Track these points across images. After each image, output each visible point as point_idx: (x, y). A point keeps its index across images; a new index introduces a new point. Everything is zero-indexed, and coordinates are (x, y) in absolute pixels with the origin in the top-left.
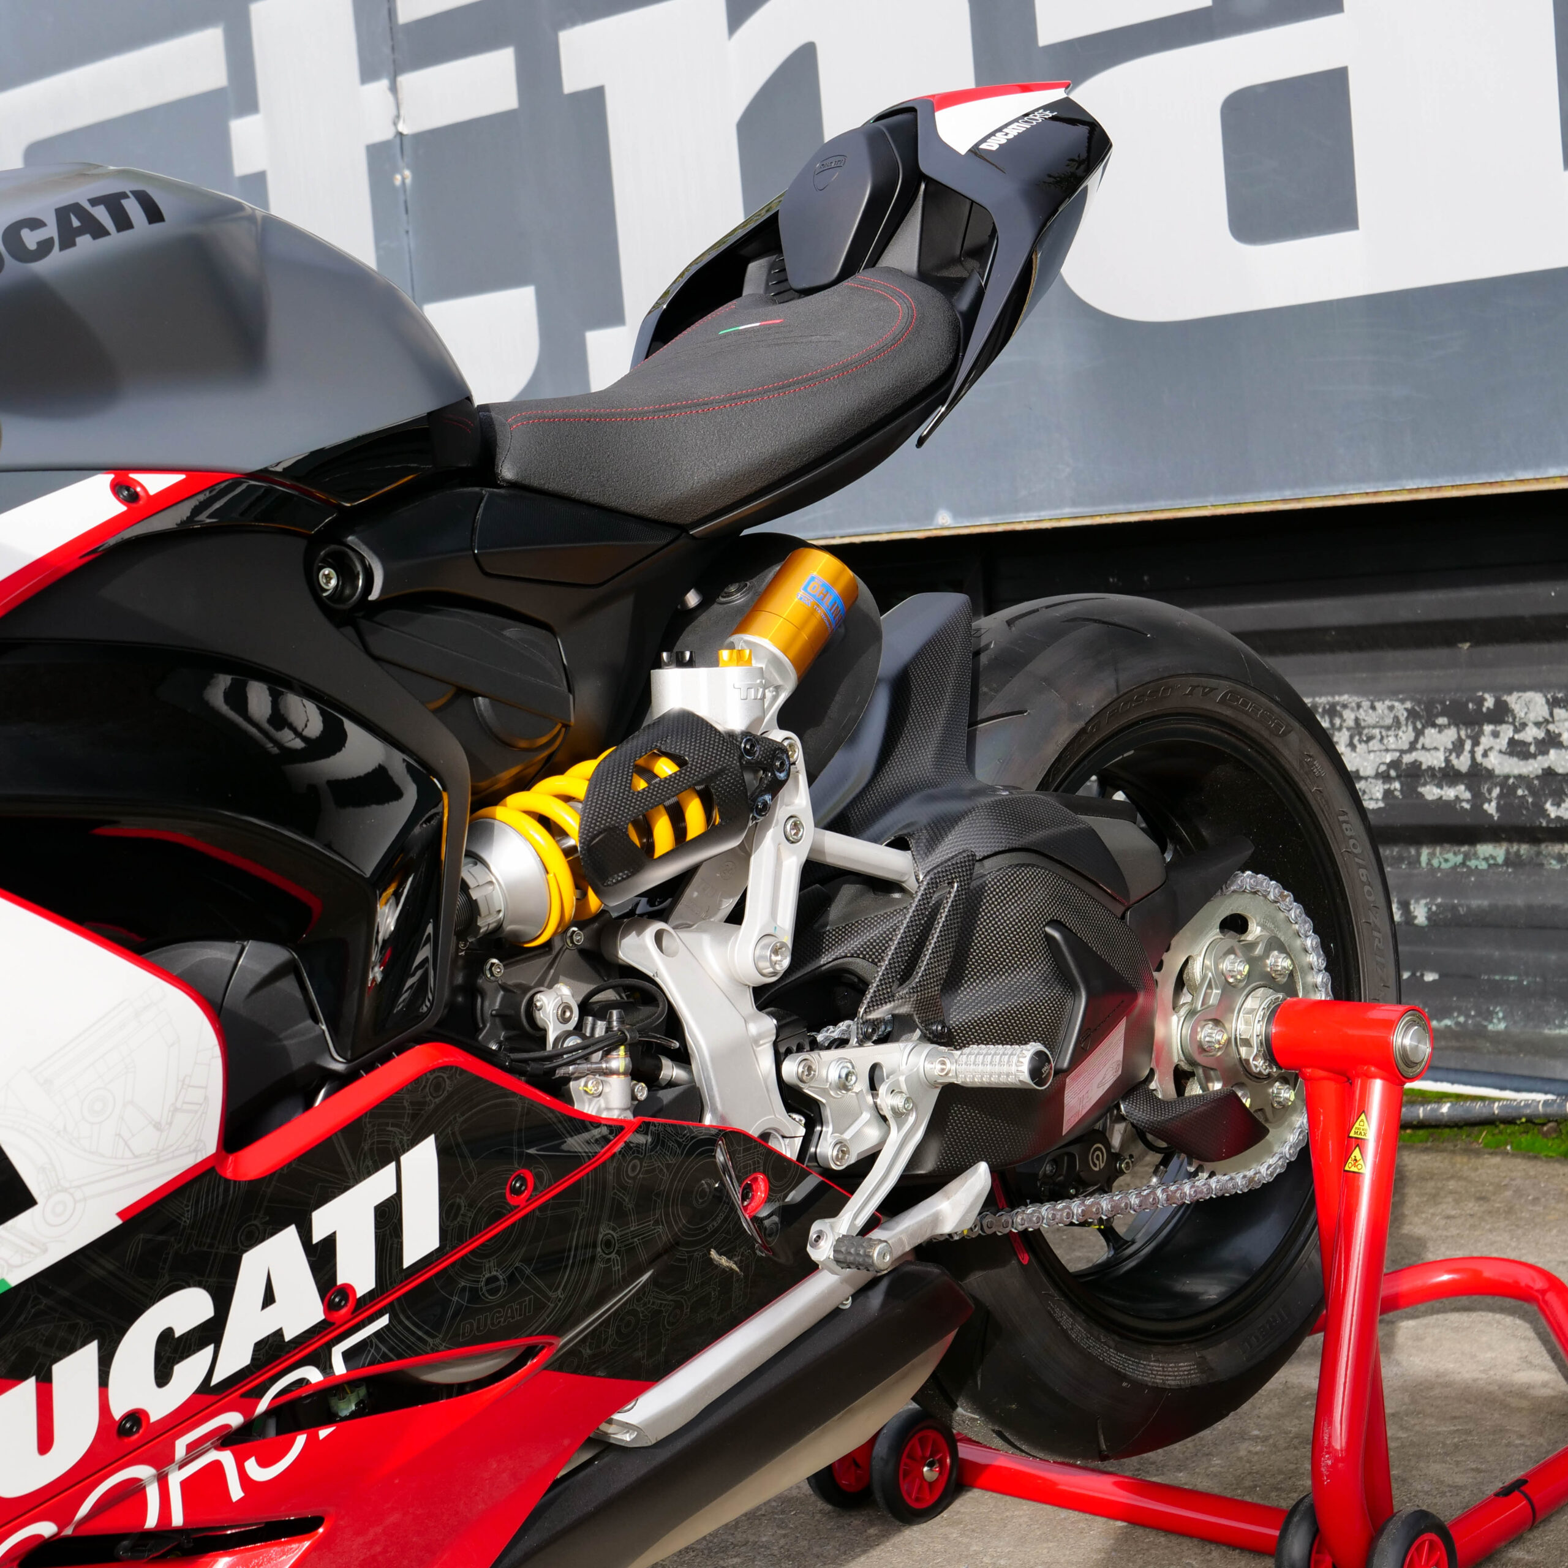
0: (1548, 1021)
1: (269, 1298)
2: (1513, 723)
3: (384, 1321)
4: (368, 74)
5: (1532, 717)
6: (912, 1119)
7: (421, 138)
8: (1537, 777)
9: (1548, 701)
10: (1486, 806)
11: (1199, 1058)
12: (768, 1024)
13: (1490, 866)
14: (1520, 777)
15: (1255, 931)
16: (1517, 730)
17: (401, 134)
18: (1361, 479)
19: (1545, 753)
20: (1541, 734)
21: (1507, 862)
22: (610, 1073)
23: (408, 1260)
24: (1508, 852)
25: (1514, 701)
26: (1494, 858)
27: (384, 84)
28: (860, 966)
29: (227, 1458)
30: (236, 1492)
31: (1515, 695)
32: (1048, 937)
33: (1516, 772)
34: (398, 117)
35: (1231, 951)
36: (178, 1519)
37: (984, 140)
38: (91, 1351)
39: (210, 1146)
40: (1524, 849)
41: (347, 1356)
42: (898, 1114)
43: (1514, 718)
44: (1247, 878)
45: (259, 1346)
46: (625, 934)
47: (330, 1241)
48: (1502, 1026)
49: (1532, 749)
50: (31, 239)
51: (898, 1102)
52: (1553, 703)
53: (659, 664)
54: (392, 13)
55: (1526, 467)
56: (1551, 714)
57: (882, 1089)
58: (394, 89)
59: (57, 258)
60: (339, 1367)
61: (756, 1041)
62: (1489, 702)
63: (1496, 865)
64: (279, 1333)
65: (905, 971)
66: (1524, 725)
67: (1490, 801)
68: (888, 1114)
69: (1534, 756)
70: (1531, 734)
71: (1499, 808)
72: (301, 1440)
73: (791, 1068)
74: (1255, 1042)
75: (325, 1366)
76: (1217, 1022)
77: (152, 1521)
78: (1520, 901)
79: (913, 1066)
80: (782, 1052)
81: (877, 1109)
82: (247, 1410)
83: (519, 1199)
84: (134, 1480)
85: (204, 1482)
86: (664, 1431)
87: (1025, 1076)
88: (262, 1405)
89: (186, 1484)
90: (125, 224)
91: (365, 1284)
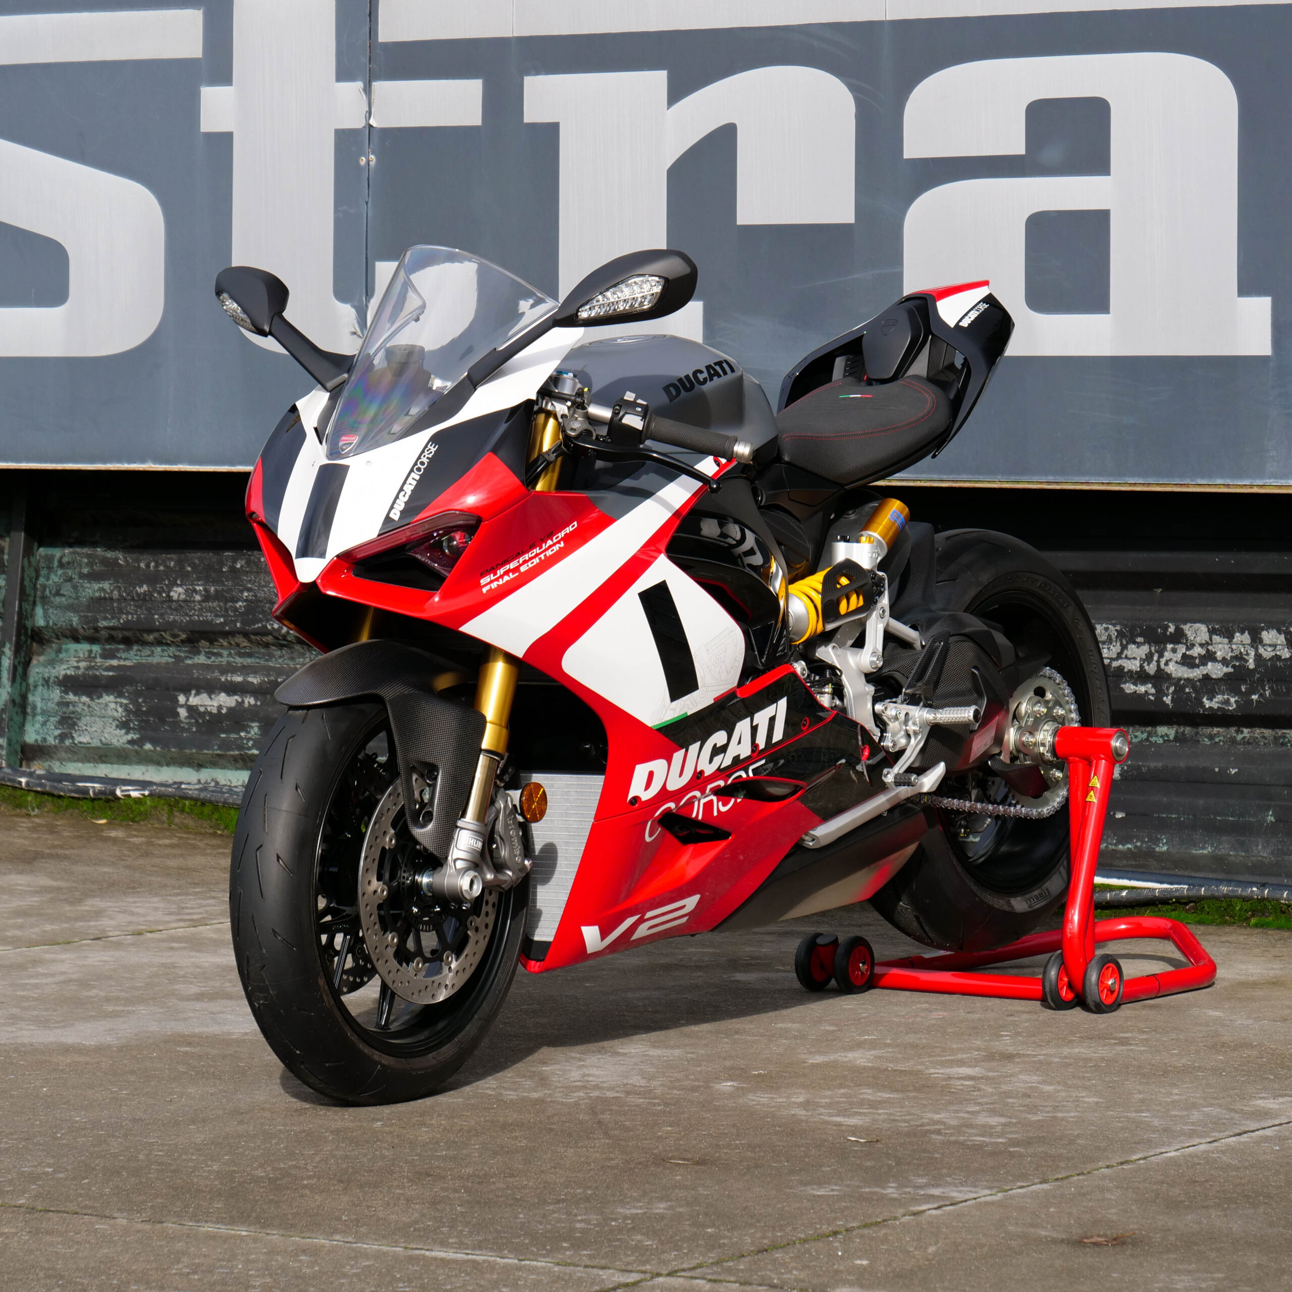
0: (1195, 845)
1: (739, 743)
2: (1186, 644)
3: (763, 762)
4: (344, 74)
5: (1198, 640)
6: (920, 737)
7: (389, 133)
8: (1199, 680)
9: (1209, 631)
10: (1165, 698)
11: (1022, 749)
12: (871, 689)
13: (1164, 741)
14: (1188, 680)
15: (1049, 696)
16: (1188, 649)
17: (371, 126)
18: (1100, 474)
19: (1205, 664)
20: (1203, 652)
21: (1176, 739)
22: (825, 693)
23: (774, 741)
24: (1177, 732)
25: (1187, 628)
26: (1167, 735)
27: (359, 85)
28: (898, 676)
29: (714, 798)
30: (715, 814)
31: (1189, 625)
32: (973, 673)
33: (1186, 676)
34: (370, 113)
35: (1039, 702)
36: (700, 817)
37: (960, 320)
38: (699, 743)
39: (736, 684)
40: (1188, 730)
41: (754, 770)
42: (916, 733)
43: (1187, 640)
44: (1047, 670)
45: (734, 758)
46: (820, 646)
47: (757, 726)
48: (1165, 848)
49: (1197, 661)
50: (701, 377)
51: (916, 728)
52: (1212, 632)
53: (837, 541)
54: (373, 32)
55: (1202, 477)
56: (1211, 639)
57: (910, 723)
58: (368, 90)
59: (710, 384)
60: (751, 774)
61: (868, 694)
62: (1172, 629)
63: (1169, 741)
64: (739, 755)
65: (920, 676)
66: (1193, 645)
67: (1167, 695)
68: (911, 733)
69: (1198, 666)
70: (1197, 651)
71: (1172, 701)
72: (733, 800)
73: (879, 707)
74: (1047, 744)
75: (747, 773)
76: (1031, 733)
77: (694, 815)
78: (1182, 764)
79: (921, 715)
80: (875, 700)
81: (906, 731)
82: (726, 782)
83: (804, 728)
84: (695, 797)
85: (709, 806)
86: (824, 843)
87: (971, 718)
88: (730, 782)
89: (705, 804)
90: (725, 373)
91: (762, 746)
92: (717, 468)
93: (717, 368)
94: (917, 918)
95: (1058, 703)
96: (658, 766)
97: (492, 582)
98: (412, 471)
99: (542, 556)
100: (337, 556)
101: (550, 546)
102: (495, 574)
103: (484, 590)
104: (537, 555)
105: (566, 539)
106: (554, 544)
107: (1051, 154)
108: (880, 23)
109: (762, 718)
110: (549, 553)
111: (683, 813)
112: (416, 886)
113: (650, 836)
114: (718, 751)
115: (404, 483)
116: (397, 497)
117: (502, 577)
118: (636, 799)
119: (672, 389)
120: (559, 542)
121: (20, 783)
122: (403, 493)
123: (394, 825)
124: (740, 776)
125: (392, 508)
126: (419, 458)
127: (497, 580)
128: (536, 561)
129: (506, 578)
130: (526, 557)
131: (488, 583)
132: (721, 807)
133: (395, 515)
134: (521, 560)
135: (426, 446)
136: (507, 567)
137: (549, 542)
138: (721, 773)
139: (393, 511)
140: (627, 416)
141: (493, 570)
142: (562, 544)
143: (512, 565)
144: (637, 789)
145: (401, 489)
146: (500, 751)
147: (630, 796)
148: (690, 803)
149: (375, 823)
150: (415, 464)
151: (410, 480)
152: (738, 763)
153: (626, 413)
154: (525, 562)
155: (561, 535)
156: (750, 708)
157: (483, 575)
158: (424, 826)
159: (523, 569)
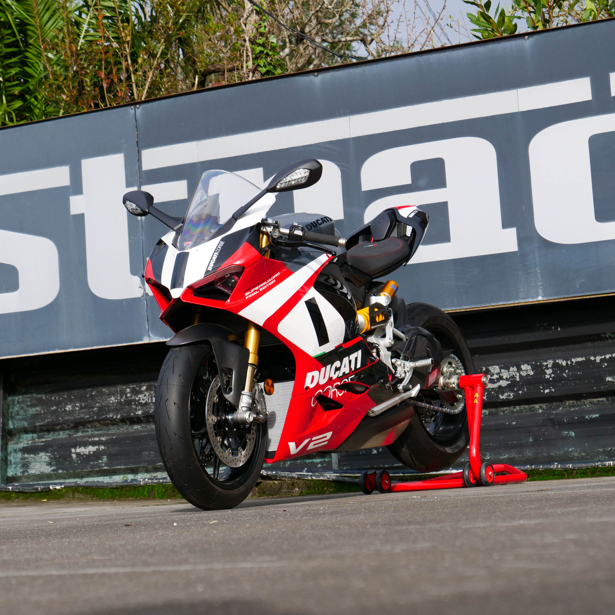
0: (501, 455)
1: (345, 367)
2: (490, 374)
3: (354, 376)
4: (129, 185)
5: (495, 372)
6: (410, 373)
8: (497, 388)
9: (499, 368)
10: (484, 397)
11: (446, 385)
12: (390, 353)
13: (484, 415)
14: (493, 388)
15: (454, 365)
16: (491, 376)
18: (452, 307)
19: (499, 381)
20: (498, 377)
21: (489, 414)
22: (374, 352)
23: (357, 368)
24: (489, 411)
25: (490, 368)
26: (485, 413)
28: (398, 351)
29: (336, 390)
30: (337, 396)
31: (491, 367)
32: (427, 349)
33: (491, 387)
35: (450, 367)
36: (332, 397)
37: (409, 215)
38: (330, 365)
39: (342, 342)
40: (494, 410)
41: (350, 379)
42: (408, 371)
43: (491, 372)
44: (452, 355)
45: (343, 373)
46: (369, 337)
47: (351, 361)
48: (489, 458)
49: (496, 381)
50: (319, 222)
51: (409, 369)
52: (501, 368)
53: (371, 296)
54: (140, 167)
55: (494, 302)
56: (500, 371)
57: (406, 367)
59: (322, 226)
60: (350, 381)
61: (389, 355)
62: (484, 369)
63: (486, 415)
64: (345, 372)
65: (408, 349)
66: (493, 375)
67: (484, 396)
68: (407, 372)
69: (496, 383)
70: (495, 377)
71: (487, 398)
72: (343, 391)
73: (394, 360)
74: (456, 383)
75: (348, 380)
76: (449, 379)
77: (329, 396)
78: (493, 423)
79: (410, 365)
80: (392, 358)
81: (404, 371)
82: (341, 383)
83: (368, 364)
84: (329, 388)
85: (334, 393)
86: (377, 413)
87: (430, 363)
88: (342, 383)
89: (333, 392)
90: (328, 221)
91: (353, 369)
92: (328, 258)
93: (325, 219)
94: (410, 454)
95: (457, 368)
96: (315, 373)
97: (249, 294)
98: (215, 252)
99: (267, 285)
100: (188, 287)
101: (270, 281)
102: (250, 292)
103: (247, 298)
104: (266, 285)
105: (276, 278)
106: (272, 281)
107: (422, 182)
108: (348, 139)
109: (353, 357)
110: (270, 284)
111: (325, 395)
112: (226, 420)
113: (313, 404)
114: (337, 369)
115: (212, 256)
116: (210, 262)
117: (253, 293)
118: (308, 387)
119: (309, 226)
120: (273, 280)
121: (9, 489)
122: (212, 260)
123: (217, 394)
124: (346, 381)
125: (208, 266)
126: (217, 247)
127: (251, 294)
128: (265, 287)
129: (255, 293)
130: (262, 285)
131: (248, 295)
132: (339, 394)
133: (210, 269)
134: (260, 286)
135: (220, 242)
136: (255, 289)
137: (270, 280)
138: (339, 379)
139: (209, 267)
140: (295, 231)
141: (249, 290)
142: (275, 281)
143: (257, 288)
144: (308, 383)
145: (211, 259)
146: (256, 364)
147: (305, 386)
148: (327, 391)
149: (210, 392)
150: (216, 249)
151: (214, 255)
152: (345, 376)
153: (295, 230)
154: (261, 287)
155: (274, 277)
156: (348, 353)
157: (246, 292)
158: (229, 393)
159: (261, 290)
